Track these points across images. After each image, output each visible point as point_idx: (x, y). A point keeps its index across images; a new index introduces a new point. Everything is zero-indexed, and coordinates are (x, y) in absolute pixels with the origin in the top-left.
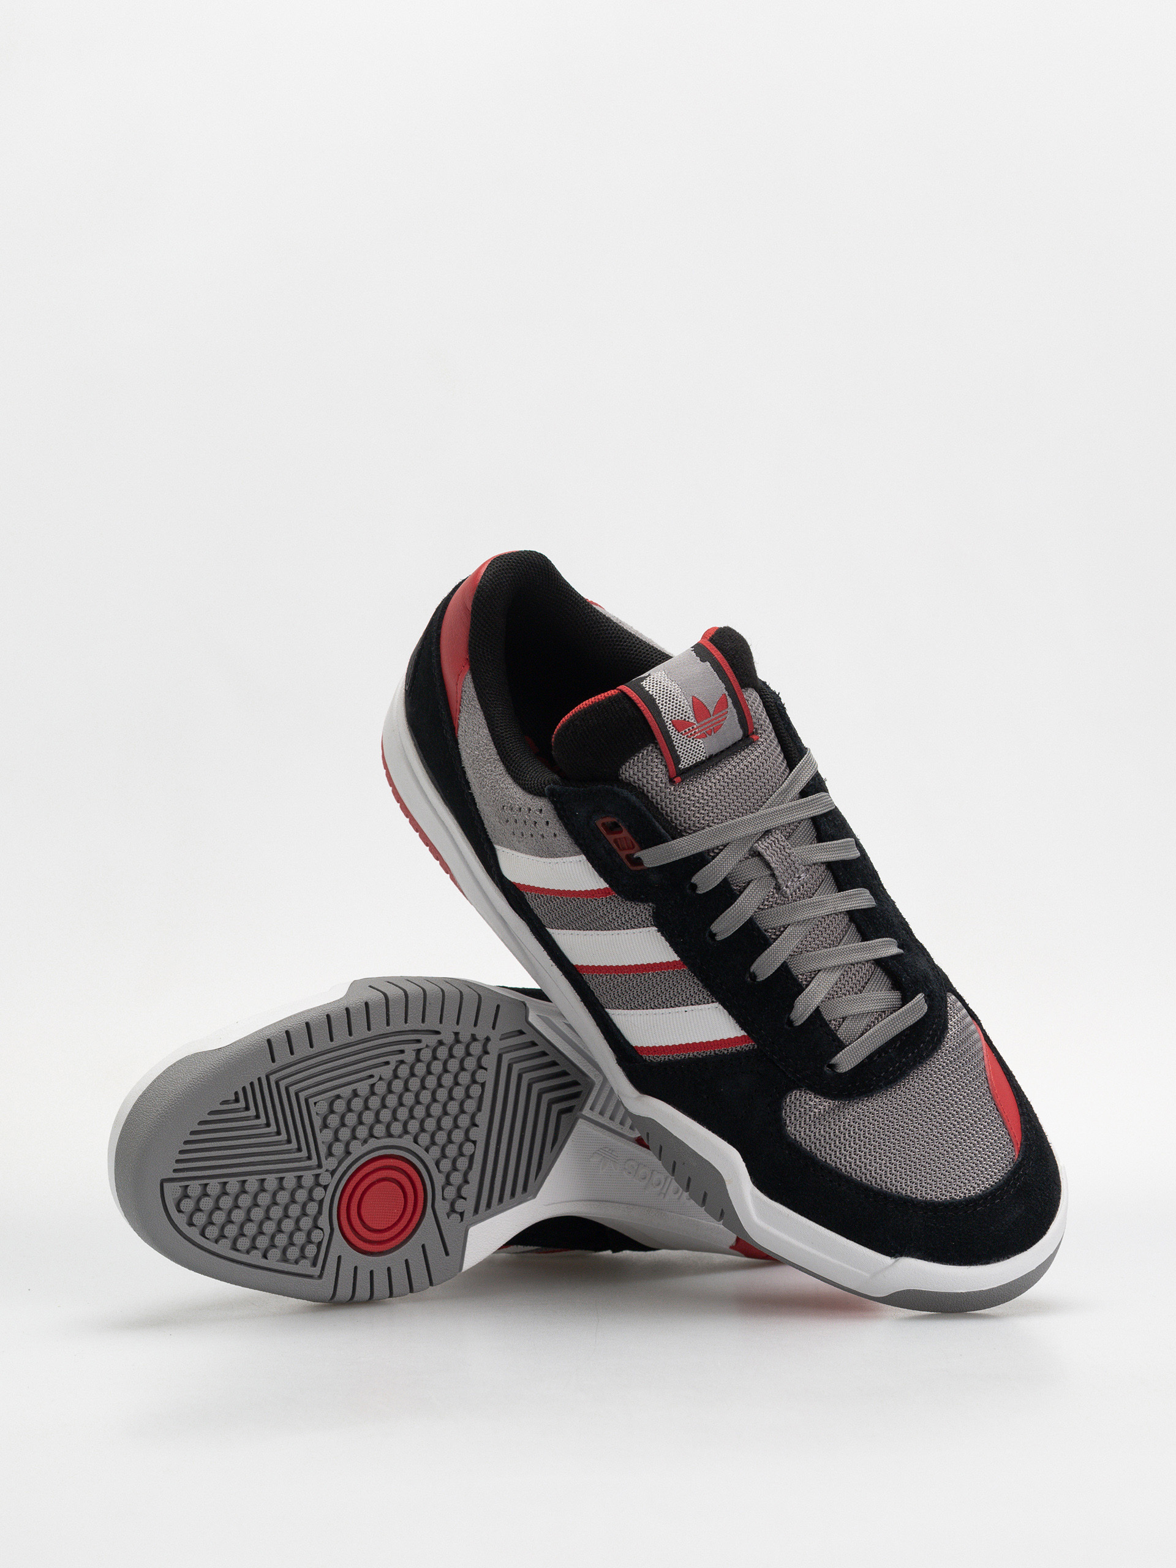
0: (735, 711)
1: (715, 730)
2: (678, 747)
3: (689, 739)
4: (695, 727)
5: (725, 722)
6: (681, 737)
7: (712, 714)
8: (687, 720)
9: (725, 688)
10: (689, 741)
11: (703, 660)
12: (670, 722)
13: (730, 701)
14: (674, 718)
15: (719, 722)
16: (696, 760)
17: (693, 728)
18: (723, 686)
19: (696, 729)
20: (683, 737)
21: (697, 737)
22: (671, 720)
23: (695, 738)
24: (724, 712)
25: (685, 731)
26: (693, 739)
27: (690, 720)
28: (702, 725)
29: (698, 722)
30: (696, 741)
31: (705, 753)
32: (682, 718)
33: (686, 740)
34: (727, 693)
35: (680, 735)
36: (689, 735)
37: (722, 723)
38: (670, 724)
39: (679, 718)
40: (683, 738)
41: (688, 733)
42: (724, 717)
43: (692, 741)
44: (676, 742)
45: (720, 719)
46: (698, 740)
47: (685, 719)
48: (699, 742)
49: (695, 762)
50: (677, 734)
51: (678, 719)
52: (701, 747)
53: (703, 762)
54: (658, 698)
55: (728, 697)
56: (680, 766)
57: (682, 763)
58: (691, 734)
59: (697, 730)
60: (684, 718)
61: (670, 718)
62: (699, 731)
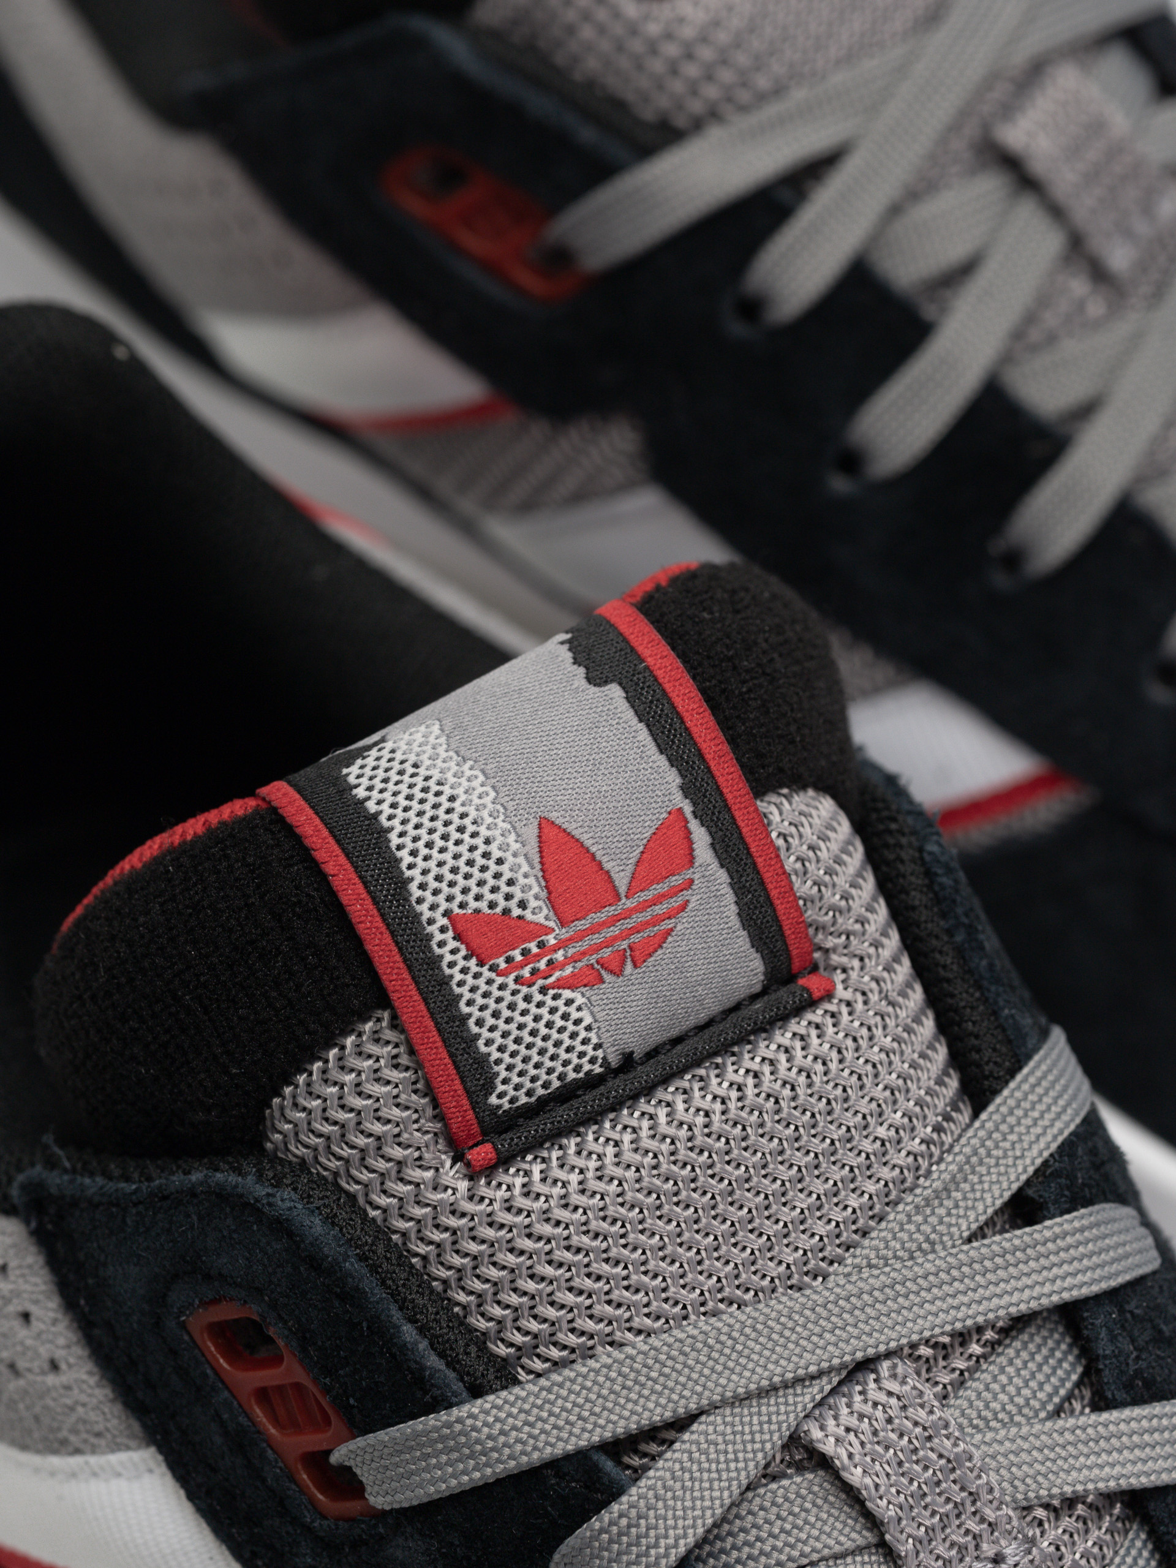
0: (722, 876)
1: (639, 956)
2: (480, 1023)
3: (525, 990)
4: (551, 940)
5: (682, 924)
6: (489, 982)
7: (622, 889)
8: (516, 912)
9: (682, 788)
10: (527, 999)
11: (596, 679)
12: (445, 921)
13: (700, 836)
14: (462, 906)
15: (656, 920)
16: (561, 1077)
17: (541, 945)
18: (673, 778)
19: (554, 950)
20: (500, 980)
21: (561, 984)
22: (447, 914)
23: (552, 986)
24: (676, 880)
25: (509, 960)
26: (543, 990)
27: (528, 915)
28: (580, 936)
29: (563, 924)
30: (555, 997)
31: (597, 1047)
32: (492, 905)
33: (514, 993)
34: (688, 809)
35: (487, 974)
36: (526, 972)
37: (667, 925)
38: (443, 930)
39: (483, 905)
40: (502, 987)
41: (522, 965)
42: (675, 902)
43: (538, 997)
44: (470, 1003)
45: (659, 909)
46: (567, 994)
47: (506, 912)
48: (569, 1002)
49: (556, 1084)
50: (475, 969)
51: (477, 911)
52: (577, 1022)
53: (591, 1082)
54: (399, 828)
55: (694, 825)
56: (493, 1100)
57: (501, 1088)
58: (534, 972)
59: (559, 956)
60: (502, 903)
61: (444, 906)
62: (568, 960)
